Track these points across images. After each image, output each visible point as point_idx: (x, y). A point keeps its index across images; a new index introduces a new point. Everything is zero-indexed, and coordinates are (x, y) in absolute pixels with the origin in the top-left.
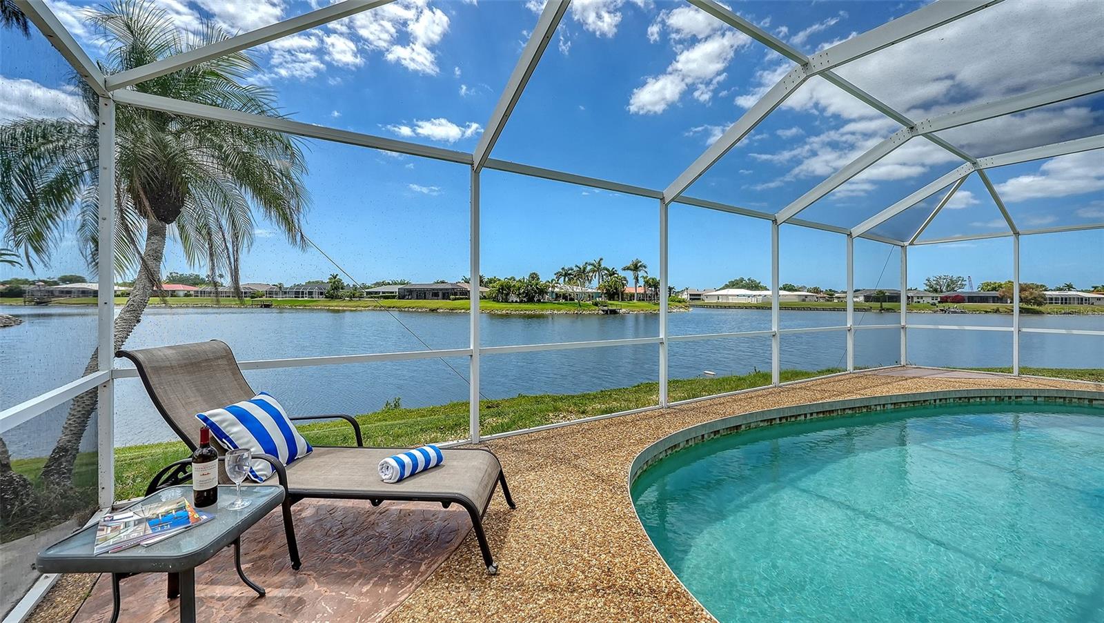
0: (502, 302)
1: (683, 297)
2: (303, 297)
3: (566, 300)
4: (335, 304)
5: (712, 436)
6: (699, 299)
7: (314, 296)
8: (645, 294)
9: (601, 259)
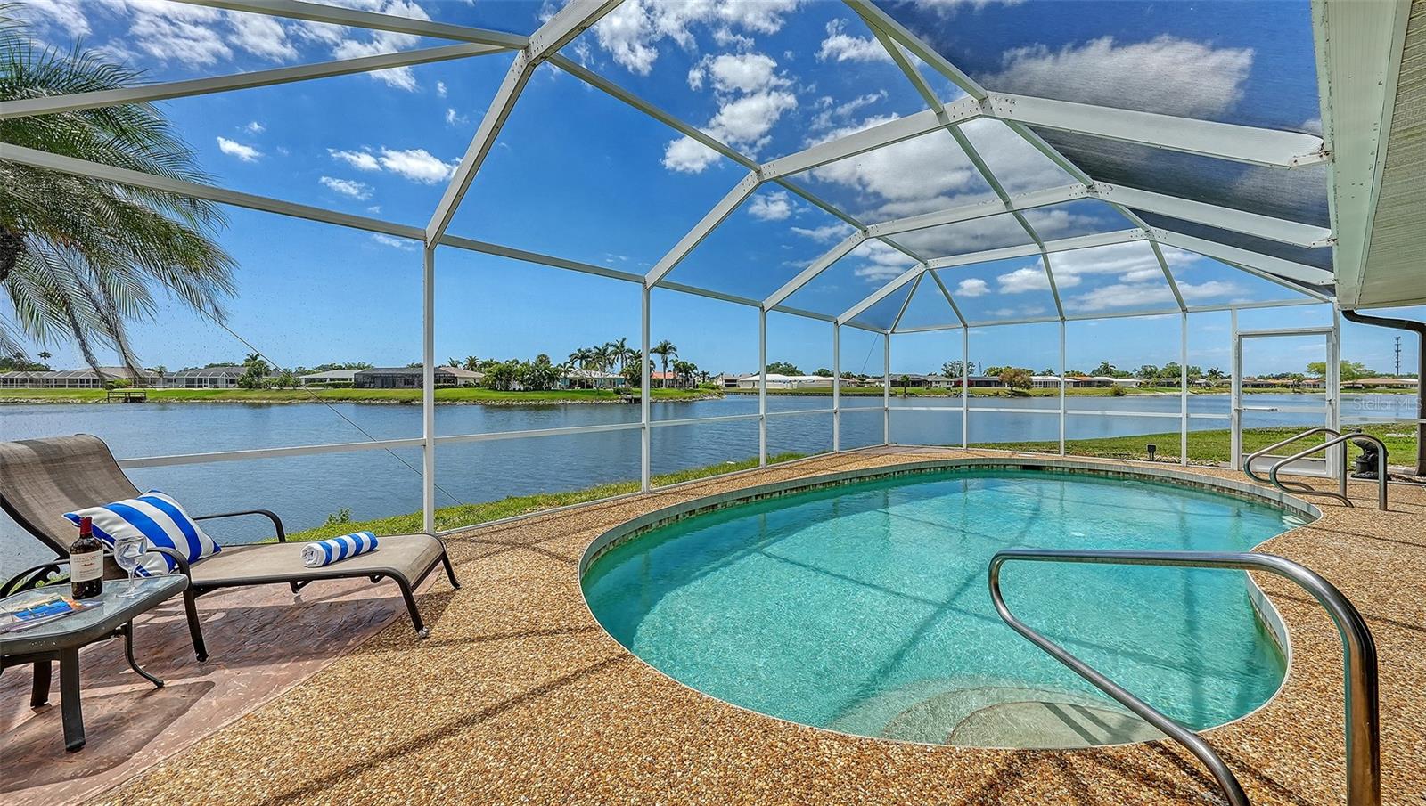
0: (501, 390)
1: (718, 383)
2: (199, 387)
3: (583, 387)
4: (256, 396)
5: (687, 516)
6: (735, 385)
7: (219, 384)
8: (674, 380)
9: (624, 339)
